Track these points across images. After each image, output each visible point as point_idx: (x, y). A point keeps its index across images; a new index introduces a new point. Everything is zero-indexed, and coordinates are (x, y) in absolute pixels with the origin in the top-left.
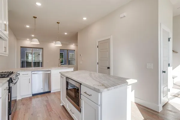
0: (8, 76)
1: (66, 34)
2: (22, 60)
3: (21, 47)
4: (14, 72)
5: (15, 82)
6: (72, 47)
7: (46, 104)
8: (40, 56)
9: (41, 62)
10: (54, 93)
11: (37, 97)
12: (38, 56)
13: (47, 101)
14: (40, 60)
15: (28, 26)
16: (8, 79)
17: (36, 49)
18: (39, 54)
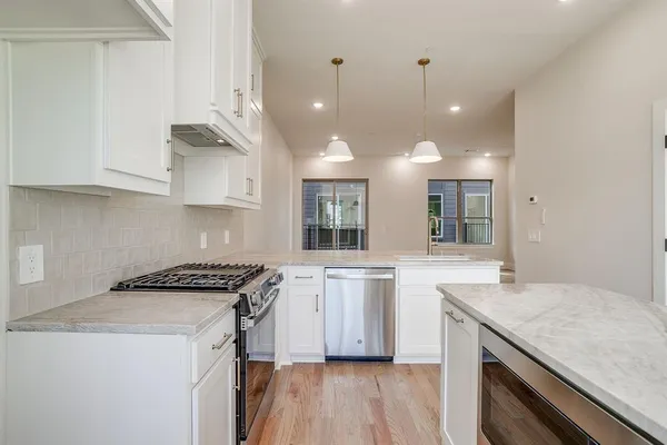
0: (236, 288)
1: (455, 109)
2: (309, 221)
3: (304, 181)
4: (265, 268)
5: (258, 313)
6: (481, 165)
7: (372, 422)
8: (359, 207)
9: (362, 231)
10: (408, 369)
11: (341, 373)
12: (352, 208)
13: (378, 405)
14: (359, 222)
15: (318, 105)
16: (235, 298)
17: (345, 185)
18: (356, 203)
